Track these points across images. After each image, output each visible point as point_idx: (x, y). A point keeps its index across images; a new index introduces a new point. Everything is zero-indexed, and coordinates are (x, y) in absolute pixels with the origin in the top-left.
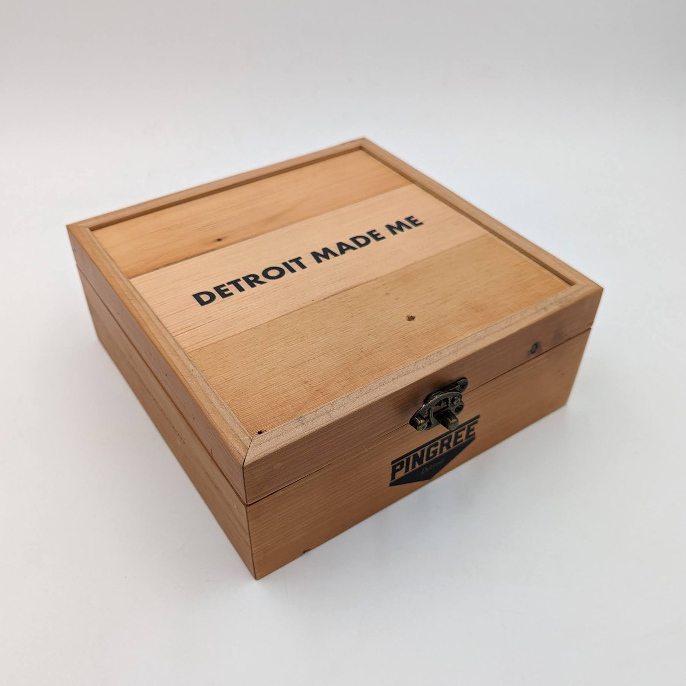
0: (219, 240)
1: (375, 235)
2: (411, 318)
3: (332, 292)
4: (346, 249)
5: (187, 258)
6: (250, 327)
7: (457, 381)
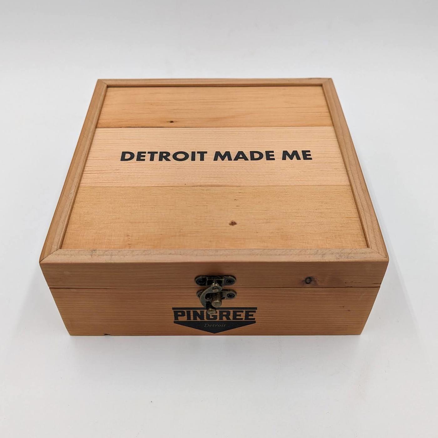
0: (172, 122)
1: (269, 156)
2: (233, 223)
3: (202, 184)
4: (241, 158)
5: (142, 127)
6: (133, 185)
7: (225, 276)
